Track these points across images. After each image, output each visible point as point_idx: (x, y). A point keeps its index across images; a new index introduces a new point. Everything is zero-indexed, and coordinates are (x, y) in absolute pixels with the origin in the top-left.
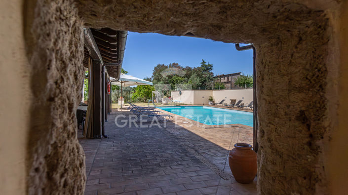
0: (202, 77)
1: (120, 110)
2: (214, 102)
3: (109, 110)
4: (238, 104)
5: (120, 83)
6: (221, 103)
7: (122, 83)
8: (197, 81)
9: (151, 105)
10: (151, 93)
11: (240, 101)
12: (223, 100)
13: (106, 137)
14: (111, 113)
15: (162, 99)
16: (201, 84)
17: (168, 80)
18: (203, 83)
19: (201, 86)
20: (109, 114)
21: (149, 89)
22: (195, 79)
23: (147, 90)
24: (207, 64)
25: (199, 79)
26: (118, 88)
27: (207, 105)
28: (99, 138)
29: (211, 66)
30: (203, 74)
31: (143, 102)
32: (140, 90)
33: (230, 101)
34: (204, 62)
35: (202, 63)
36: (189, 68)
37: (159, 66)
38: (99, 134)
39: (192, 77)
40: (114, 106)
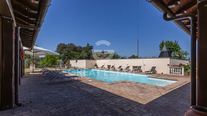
0: (88, 53)
1: (32, 73)
2: (97, 67)
3: (22, 74)
4: (112, 68)
5: (33, 53)
6: (102, 67)
7: (34, 52)
8: (85, 55)
9: (58, 69)
10: (56, 61)
11: (113, 66)
12: (103, 66)
13: (20, 105)
14: (23, 76)
15: (65, 65)
16: (88, 56)
17: (67, 53)
18: (89, 56)
19: (88, 57)
20: (22, 77)
21: (54, 58)
22: (84, 53)
23: (53, 59)
24: (90, 45)
25: (86, 53)
26: (29, 57)
27: (94, 68)
28: (11, 107)
29: (92, 47)
30: (88, 51)
31: (50, 67)
32: (48, 59)
33: (107, 66)
34: (88, 44)
35: (87, 45)
36: (81, 47)
37: (61, 44)
38: (10, 103)
39: (82, 52)
40: (26, 70)
